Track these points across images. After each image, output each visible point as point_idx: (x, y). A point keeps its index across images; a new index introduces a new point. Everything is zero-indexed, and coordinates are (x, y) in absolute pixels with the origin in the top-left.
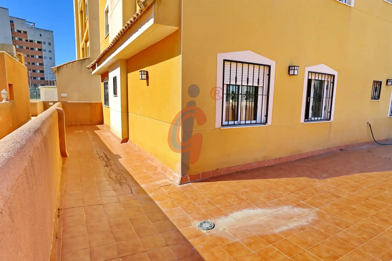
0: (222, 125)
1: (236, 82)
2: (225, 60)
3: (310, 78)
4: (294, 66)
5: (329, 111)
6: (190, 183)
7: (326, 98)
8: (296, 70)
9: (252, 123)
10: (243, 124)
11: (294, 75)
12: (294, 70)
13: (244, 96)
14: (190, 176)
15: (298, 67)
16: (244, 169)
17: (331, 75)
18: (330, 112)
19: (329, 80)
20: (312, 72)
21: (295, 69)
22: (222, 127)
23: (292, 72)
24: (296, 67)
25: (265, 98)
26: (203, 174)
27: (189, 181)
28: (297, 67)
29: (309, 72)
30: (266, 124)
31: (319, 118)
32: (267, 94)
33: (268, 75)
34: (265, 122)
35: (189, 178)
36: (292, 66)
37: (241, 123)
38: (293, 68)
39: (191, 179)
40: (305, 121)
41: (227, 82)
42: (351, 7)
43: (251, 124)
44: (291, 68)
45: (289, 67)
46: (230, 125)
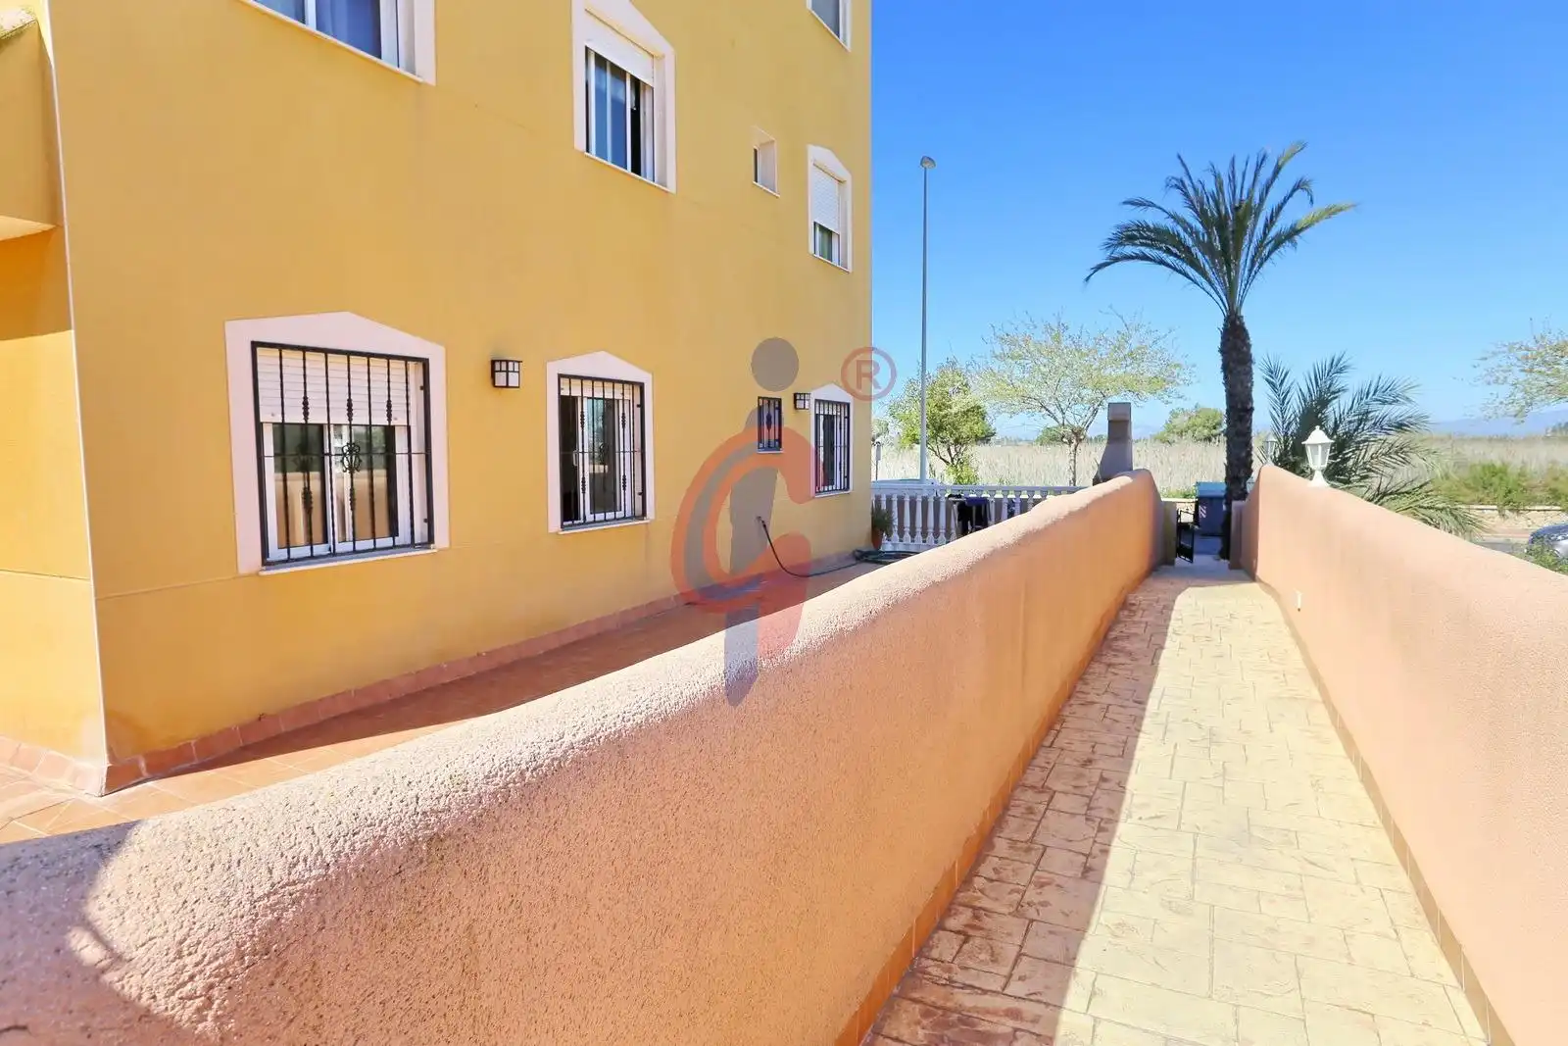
0: (266, 562)
1: (306, 414)
2: (255, 345)
3: (565, 392)
4: (507, 362)
5: (639, 489)
6: (150, 784)
7: (624, 452)
8: (514, 371)
9: (377, 546)
10: (348, 553)
11: (507, 386)
12: (507, 371)
13: (342, 461)
14: (147, 756)
15: (519, 362)
16: (365, 702)
17: (633, 384)
18: (643, 494)
19: (628, 396)
20: (570, 377)
21: (511, 369)
22: (267, 570)
23: (501, 379)
24: (510, 364)
25: (418, 462)
26: (204, 742)
27: (145, 774)
28: (516, 365)
29: (560, 376)
30: (432, 546)
31: (610, 515)
32: (423, 451)
33: (422, 388)
34: (426, 540)
35: (143, 765)
36: (501, 361)
37: (337, 551)
38: (504, 368)
39: (149, 767)
40: (562, 526)
41: (273, 415)
42: (667, 192)
43: (375, 549)
44: (497, 368)
45: (493, 362)
46: (297, 560)
